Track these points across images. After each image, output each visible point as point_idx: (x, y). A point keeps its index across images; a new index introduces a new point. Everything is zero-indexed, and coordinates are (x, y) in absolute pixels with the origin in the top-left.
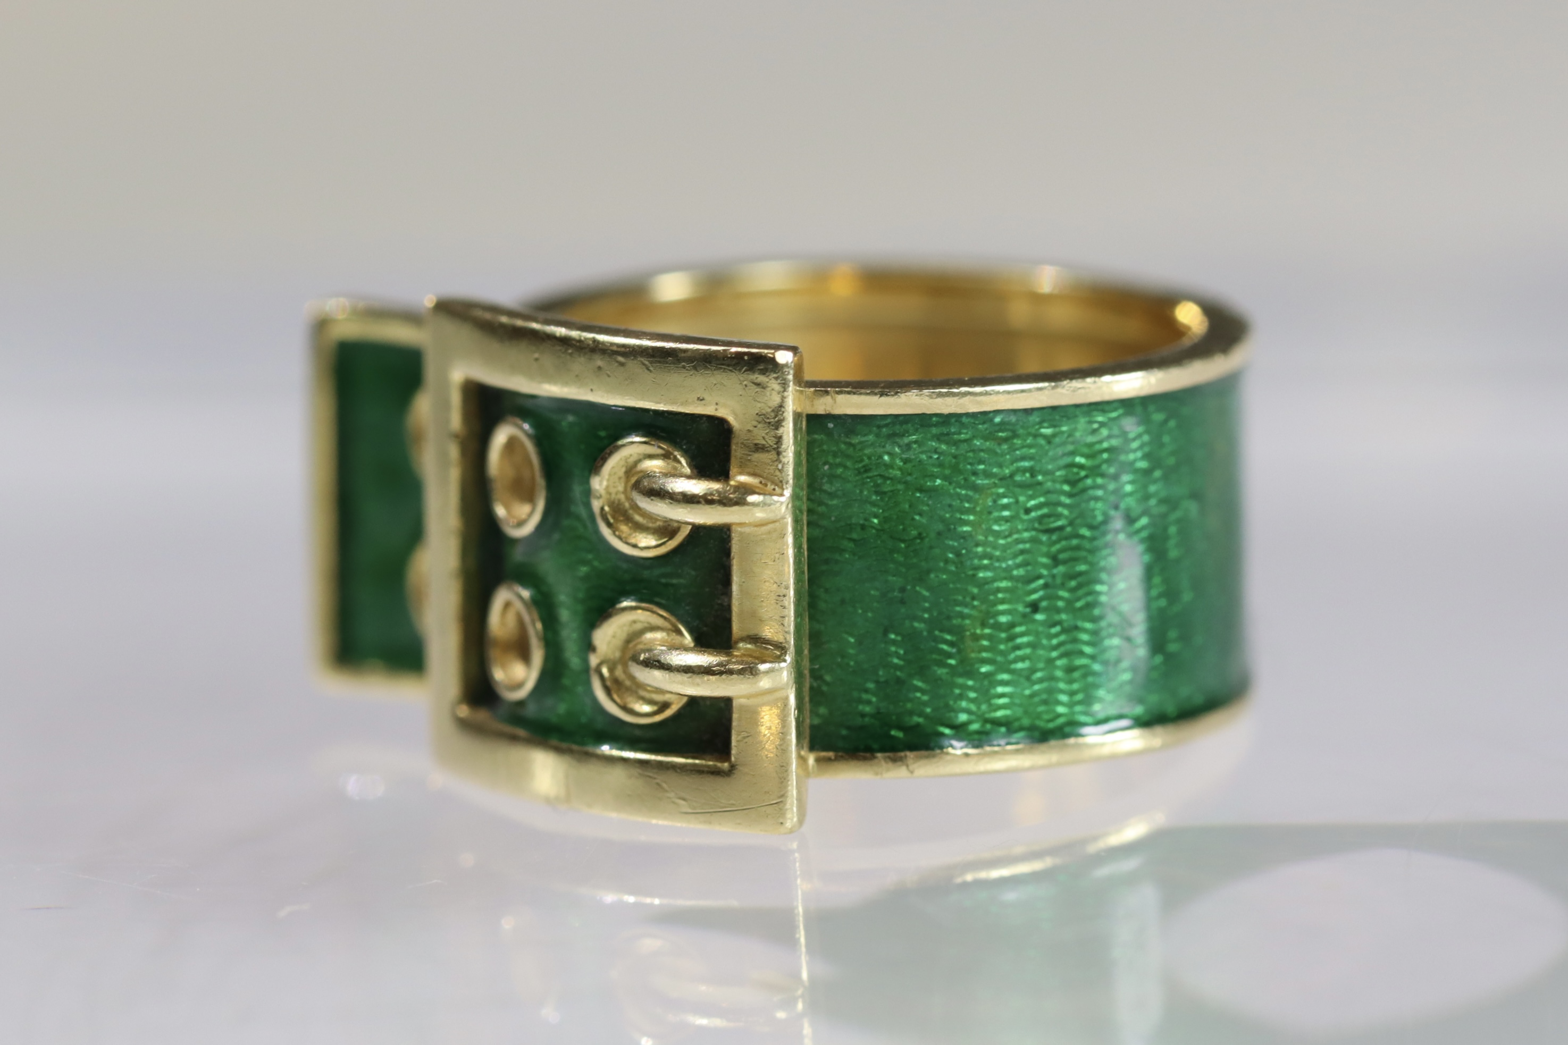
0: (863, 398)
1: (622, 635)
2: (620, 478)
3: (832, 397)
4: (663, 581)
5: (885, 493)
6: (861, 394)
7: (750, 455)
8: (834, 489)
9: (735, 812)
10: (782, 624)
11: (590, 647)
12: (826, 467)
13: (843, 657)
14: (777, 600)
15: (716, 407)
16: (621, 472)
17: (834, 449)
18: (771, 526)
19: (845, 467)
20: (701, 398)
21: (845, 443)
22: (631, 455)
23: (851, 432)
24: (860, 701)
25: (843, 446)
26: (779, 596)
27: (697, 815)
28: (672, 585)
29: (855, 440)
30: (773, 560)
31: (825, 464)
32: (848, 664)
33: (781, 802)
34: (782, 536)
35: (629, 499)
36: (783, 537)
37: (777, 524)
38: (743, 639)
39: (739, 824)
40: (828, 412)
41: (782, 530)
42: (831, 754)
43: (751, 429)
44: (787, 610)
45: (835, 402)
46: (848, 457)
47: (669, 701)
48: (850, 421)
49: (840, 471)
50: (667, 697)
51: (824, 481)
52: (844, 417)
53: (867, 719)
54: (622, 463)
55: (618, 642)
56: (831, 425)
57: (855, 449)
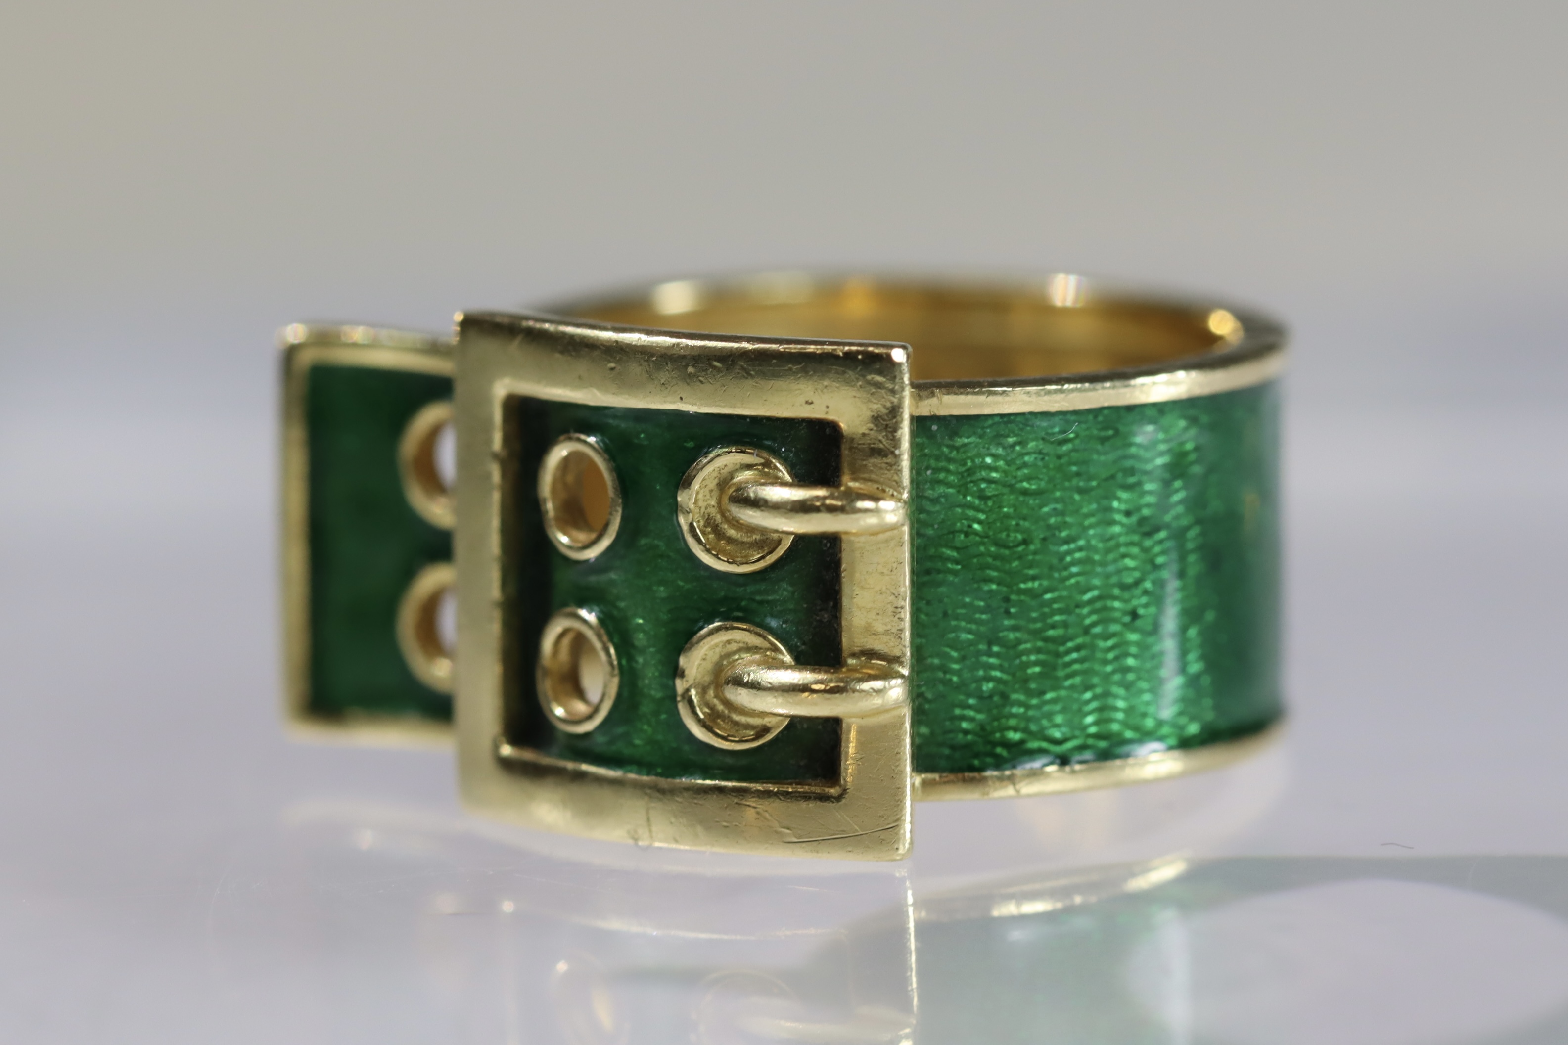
0: (970, 397)
1: (714, 657)
2: (711, 491)
3: (938, 398)
4: (758, 598)
5: (989, 498)
6: (968, 393)
7: (864, 460)
8: (936, 495)
9: (846, 839)
10: (900, 637)
11: (677, 672)
12: (929, 472)
13: (945, 672)
14: (894, 612)
15: (827, 410)
16: (712, 484)
17: (936, 452)
18: (888, 534)
19: (948, 471)
20: (810, 401)
21: (948, 446)
22: (726, 466)
23: (954, 434)
24: (963, 718)
25: (945, 449)
26: (896, 608)
27: (804, 845)
28: (768, 602)
29: (959, 441)
30: (890, 569)
31: (927, 468)
32: (951, 680)
33: (897, 826)
34: (901, 544)
35: (723, 513)
36: (902, 546)
37: (895, 532)
38: (854, 655)
39: (850, 851)
40: (932, 414)
41: (901, 538)
42: (936, 776)
43: (867, 432)
44: (903, 623)
45: (941, 403)
46: (950, 460)
47: (769, 725)
48: (954, 422)
49: (942, 476)
50: (767, 721)
51: (927, 486)
52: (949, 419)
53: (970, 737)
54: (715, 474)
55: (709, 665)
56: (934, 428)
57: (958, 452)
